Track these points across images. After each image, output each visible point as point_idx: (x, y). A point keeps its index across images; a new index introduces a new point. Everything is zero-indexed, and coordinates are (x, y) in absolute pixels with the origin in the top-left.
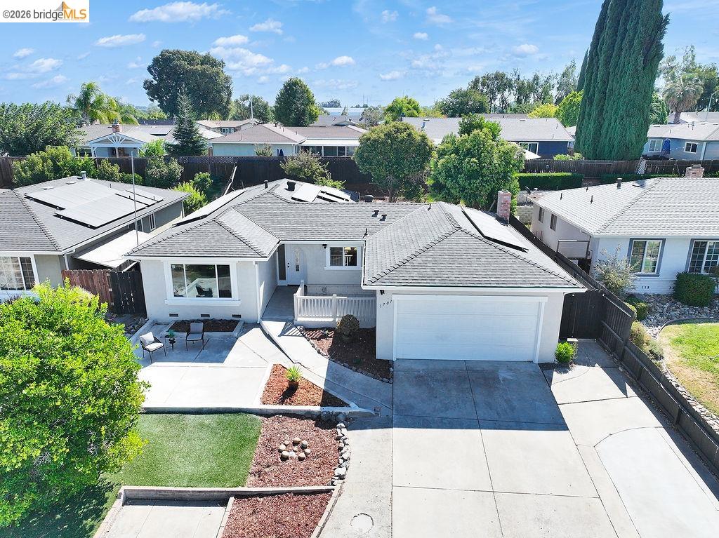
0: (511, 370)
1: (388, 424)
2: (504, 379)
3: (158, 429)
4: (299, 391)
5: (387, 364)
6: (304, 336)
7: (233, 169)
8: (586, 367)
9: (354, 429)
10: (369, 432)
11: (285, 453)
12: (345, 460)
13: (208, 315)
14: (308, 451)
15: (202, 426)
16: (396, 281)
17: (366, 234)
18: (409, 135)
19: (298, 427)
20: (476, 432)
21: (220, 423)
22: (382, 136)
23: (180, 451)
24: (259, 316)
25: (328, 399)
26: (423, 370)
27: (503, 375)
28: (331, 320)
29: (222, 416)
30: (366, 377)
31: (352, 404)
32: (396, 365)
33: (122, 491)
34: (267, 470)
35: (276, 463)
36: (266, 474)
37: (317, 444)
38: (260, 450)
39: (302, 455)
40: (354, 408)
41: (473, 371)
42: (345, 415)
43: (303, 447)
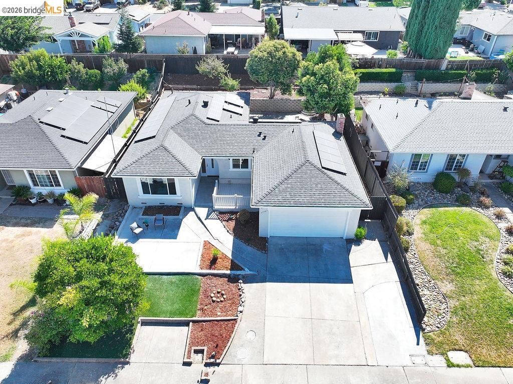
0: (330, 243)
1: (263, 280)
2: (326, 250)
3: (150, 285)
4: (219, 260)
5: (265, 240)
6: (219, 219)
7: (162, 65)
8: (371, 241)
9: (247, 283)
10: (255, 285)
11: (214, 299)
12: (243, 302)
13: (164, 204)
14: (225, 296)
15: (172, 283)
16: (269, 203)
17: (253, 152)
18: (284, 53)
19: (220, 283)
20: (307, 285)
21: (181, 280)
22: (265, 54)
23: (163, 298)
24: (193, 203)
25: (234, 266)
26: (284, 244)
27: (325, 247)
28: (234, 207)
29: (181, 276)
30: (253, 249)
31: (246, 269)
32: (269, 240)
33: (139, 320)
34: (206, 307)
35: (210, 304)
36: (205, 310)
37: (229, 292)
38: (201, 296)
39: (222, 299)
40: (247, 271)
41: (311, 245)
42: (242, 275)
43: (223, 295)
